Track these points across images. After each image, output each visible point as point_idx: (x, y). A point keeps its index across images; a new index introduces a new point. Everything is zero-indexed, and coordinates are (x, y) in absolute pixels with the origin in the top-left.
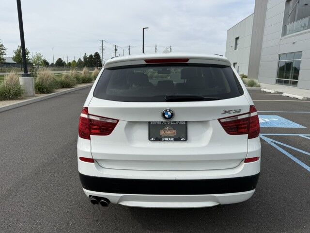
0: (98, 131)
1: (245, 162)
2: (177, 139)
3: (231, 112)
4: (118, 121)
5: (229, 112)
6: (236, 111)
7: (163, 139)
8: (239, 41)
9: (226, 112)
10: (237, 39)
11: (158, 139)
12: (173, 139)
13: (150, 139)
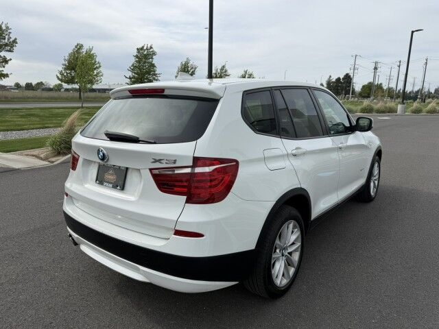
1: (175, 234)
2: (115, 187)
3: (162, 161)
5: (159, 161)
6: (168, 161)
7: (105, 184)
9: (156, 161)
11: (102, 183)
12: (111, 185)
13: (96, 180)
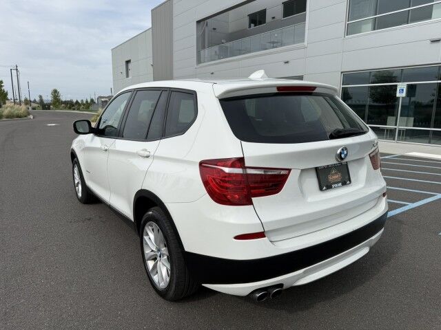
0: (263, 190)
2: (344, 184)
4: (289, 170)
7: (333, 186)
8: (130, 66)
10: (128, 62)
11: (329, 187)
12: (340, 184)
13: (321, 189)
